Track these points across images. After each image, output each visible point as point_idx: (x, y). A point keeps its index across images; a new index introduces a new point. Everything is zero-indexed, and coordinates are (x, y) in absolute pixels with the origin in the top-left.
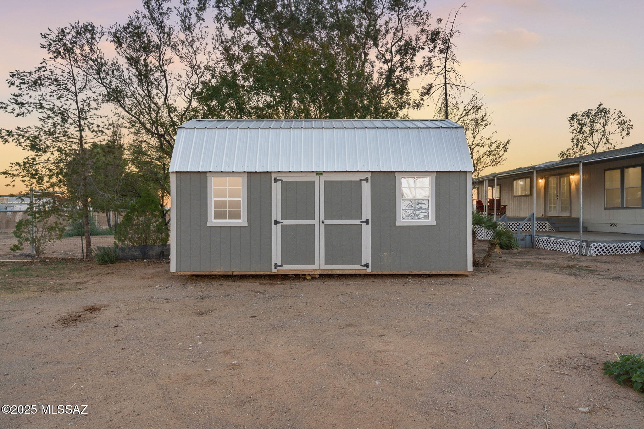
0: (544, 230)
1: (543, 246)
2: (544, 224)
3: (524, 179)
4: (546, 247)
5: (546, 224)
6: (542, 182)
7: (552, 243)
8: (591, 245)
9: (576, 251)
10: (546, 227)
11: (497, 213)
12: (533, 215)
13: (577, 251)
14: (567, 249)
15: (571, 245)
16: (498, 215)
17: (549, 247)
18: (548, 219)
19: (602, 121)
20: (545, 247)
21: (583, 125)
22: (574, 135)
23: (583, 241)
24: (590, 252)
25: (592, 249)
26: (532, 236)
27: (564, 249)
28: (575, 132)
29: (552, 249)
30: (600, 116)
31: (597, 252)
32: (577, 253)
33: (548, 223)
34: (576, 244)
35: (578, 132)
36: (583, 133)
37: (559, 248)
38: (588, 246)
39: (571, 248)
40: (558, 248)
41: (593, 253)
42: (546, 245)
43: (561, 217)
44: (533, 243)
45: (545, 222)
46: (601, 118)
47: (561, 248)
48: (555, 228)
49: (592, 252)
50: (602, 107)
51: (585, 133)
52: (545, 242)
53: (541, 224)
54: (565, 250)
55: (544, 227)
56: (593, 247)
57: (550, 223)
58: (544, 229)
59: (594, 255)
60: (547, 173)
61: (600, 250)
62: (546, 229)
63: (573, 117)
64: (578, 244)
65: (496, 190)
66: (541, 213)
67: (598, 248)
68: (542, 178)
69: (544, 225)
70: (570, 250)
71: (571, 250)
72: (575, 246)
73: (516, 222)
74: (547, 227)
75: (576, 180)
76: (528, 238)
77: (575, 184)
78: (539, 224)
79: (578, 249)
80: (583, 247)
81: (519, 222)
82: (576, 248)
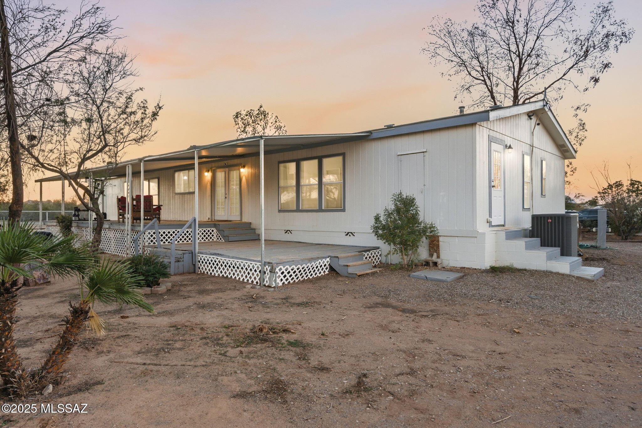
0: (211, 240)
1: (209, 270)
2: (211, 231)
3: (187, 171)
4: (213, 271)
5: (213, 231)
6: (208, 175)
7: (222, 265)
8: (277, 270)
9: (255, 278)
10: (213, 236)
11: (144, 216)
12: (195, 220)
13: (257, 280)
14: (242, 276)
15: (249, 269)
16: (147, 219)
17: (217, 271)
18: (215, 225)
19: (262, 123)
20: (211, 271)
21: (246, 125)
22: (239, 133)
23: (265, 264)
24: (275, 280)
25: (278, 275)
26: (192, 254)
27: (238, 275)
28: (239, 130)
29: (221, 275)
30: (261, 118)
31: (284, 280)
32: (257, 282)
33: (215, 231)
34: (256, 268)
35: (242, 131)
36: (246, 133)
37: (232, 273)
38: (272, 271)
39: (249, 273)
40: (230, 273)
41: (279, 282)
42: (213, 268)
43: (231, 221)
44: (194, 265)
45: (212, 229)
46: (261, 120)
47: (234, 274)
48: (224, 237)
49: (278, 280)
50: (262, 109)
51: (248, 133)
52: (212, 263)
53: (207, 231)
54: (240, 276)
55: (211, 236)
56: (279, 273)
57: (218, 230)
58: (211, 238)
59: (281, 284)
60: (213, 165)
61: (288, 276)
62: (213, 238)
63: (237, 115)
64: (258, 267)
65: (154, 185)
66: (206, 217)
67: (286, 273)
68: (208, 171)
69: (211, 233)
70: (246, 277)
71: (248, 277)
72: (253, 270)
73: (174, 230)
74: (215, 236)
75: (246, 174)
76: (187, 257)
77: (246, 179)
78: (205, 231)
79: (257, 275)
80: (265, 273)
81: (178, 230)
82: (255, 274)
